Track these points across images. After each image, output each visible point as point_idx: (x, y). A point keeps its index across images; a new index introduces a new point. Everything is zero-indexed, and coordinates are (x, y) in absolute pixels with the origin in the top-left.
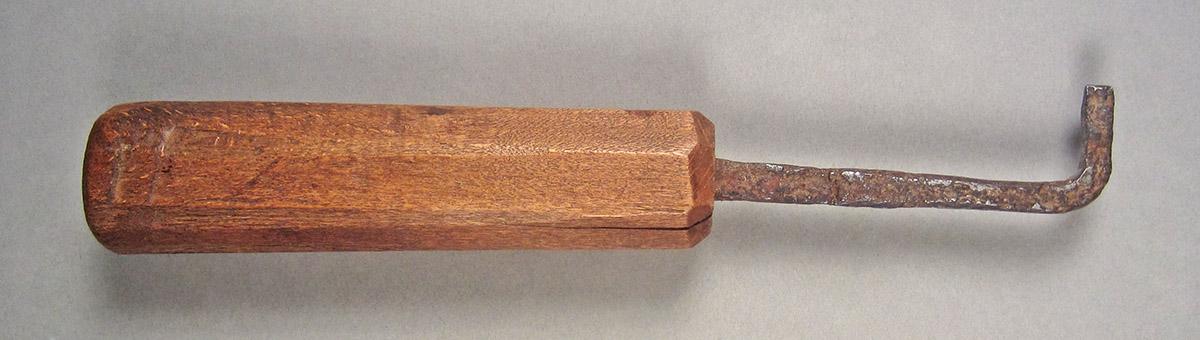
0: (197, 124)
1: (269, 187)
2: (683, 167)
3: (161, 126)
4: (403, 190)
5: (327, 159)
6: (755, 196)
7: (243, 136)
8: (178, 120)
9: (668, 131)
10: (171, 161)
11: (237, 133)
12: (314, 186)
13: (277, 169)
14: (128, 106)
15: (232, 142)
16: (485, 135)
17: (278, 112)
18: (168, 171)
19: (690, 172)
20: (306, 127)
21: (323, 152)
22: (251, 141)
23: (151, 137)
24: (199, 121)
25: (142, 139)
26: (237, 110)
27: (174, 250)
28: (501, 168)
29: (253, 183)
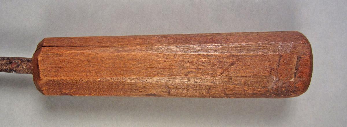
0: (259, 90)
1: (224, 62)
2: (42, 73)
3: (276, 89)
4: (163, 61)
5: (198, 75)
6: (20, 60)
7: (238, 85)
8: (268, 91)
9: (52, 88)
10: (271, 74)
11: (240, 86)
12: (204, 63)
13: (221, 70)
14: (292, 97)
15: (242, 82)
16: (129, 85)
17: (223, 95)
18: (272, 69)
19: (39, 71)
20: (209, 89)
21: (200, 78)
22: (234, 83)
23: (280, 84)
24: (258, 91)
25: (284, 84)
26: (242, 95)
27: (271, 33)
28: (120, 72)
29: (232, 64)
